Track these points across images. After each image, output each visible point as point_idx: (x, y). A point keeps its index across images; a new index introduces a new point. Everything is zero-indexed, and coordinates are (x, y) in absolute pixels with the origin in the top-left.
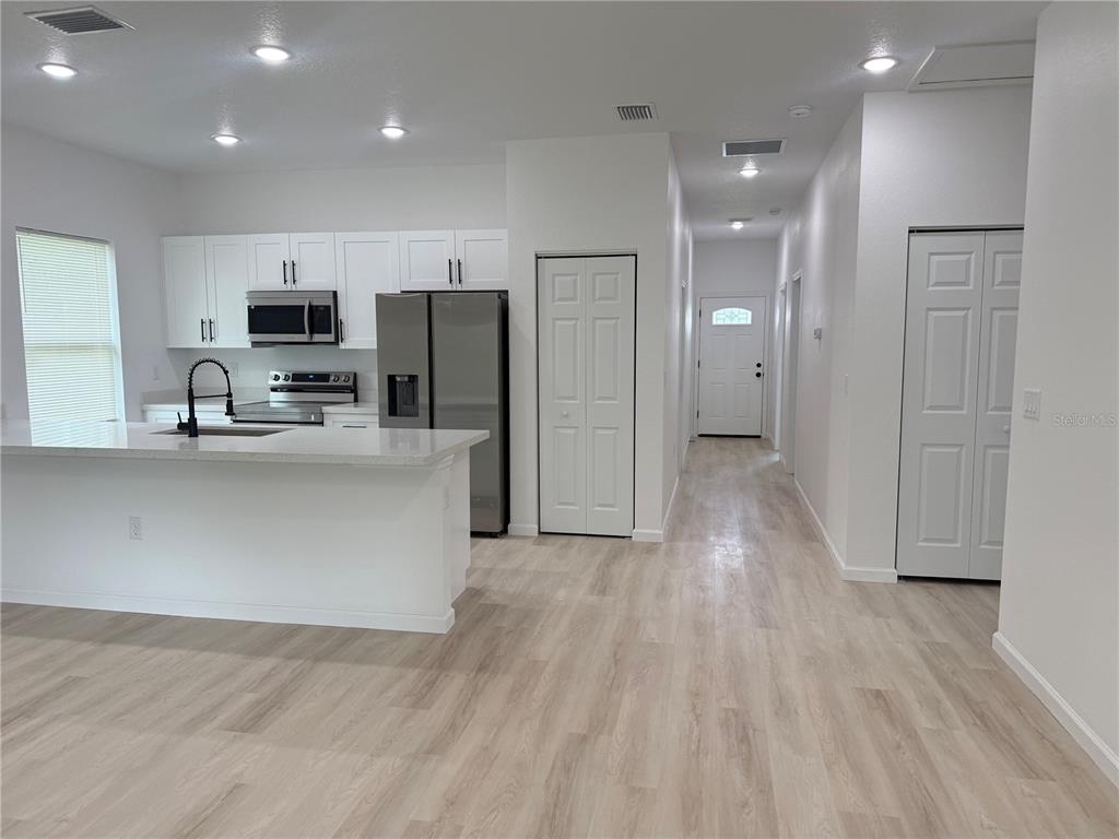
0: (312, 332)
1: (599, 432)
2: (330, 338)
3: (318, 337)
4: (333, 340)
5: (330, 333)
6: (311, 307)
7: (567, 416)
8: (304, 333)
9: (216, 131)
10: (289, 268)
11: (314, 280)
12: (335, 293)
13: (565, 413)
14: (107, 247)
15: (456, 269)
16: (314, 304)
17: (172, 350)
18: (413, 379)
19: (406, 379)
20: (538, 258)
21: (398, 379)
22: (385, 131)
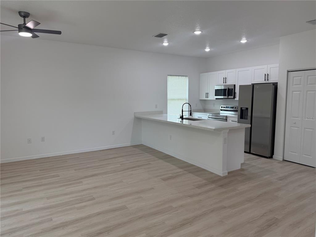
0: (228, 96)
1: (307, 130)
2: (232, 97)
3: (230, 97)
4: (233, 98)
5: (232, 96)
6: (229, 89)
7: (295, 123)
8: (226, 96)
9: (205, 48)
10: (225, 79)
11: (230, 82)
12: (235, 85)
13: (294, 122)
14: (187, 77)
15: (267, 76)
16: (229, 88)
17: (200, 100)
18: (247, 109)
19: (245, 109)
20: (288, 71)
21: (243, 109)
22: (241, 41)
